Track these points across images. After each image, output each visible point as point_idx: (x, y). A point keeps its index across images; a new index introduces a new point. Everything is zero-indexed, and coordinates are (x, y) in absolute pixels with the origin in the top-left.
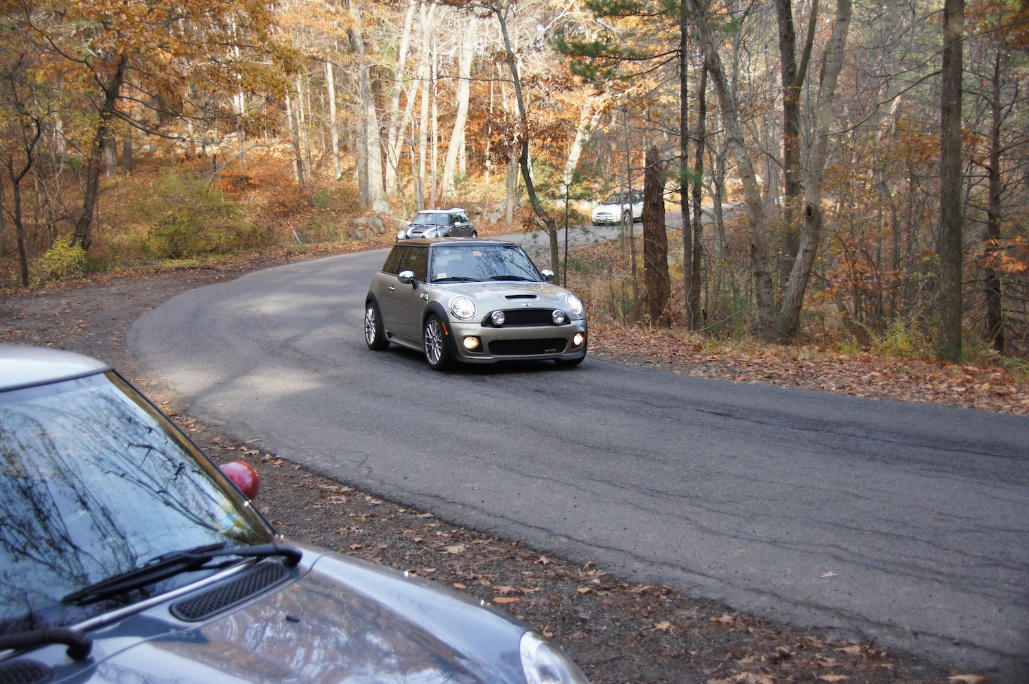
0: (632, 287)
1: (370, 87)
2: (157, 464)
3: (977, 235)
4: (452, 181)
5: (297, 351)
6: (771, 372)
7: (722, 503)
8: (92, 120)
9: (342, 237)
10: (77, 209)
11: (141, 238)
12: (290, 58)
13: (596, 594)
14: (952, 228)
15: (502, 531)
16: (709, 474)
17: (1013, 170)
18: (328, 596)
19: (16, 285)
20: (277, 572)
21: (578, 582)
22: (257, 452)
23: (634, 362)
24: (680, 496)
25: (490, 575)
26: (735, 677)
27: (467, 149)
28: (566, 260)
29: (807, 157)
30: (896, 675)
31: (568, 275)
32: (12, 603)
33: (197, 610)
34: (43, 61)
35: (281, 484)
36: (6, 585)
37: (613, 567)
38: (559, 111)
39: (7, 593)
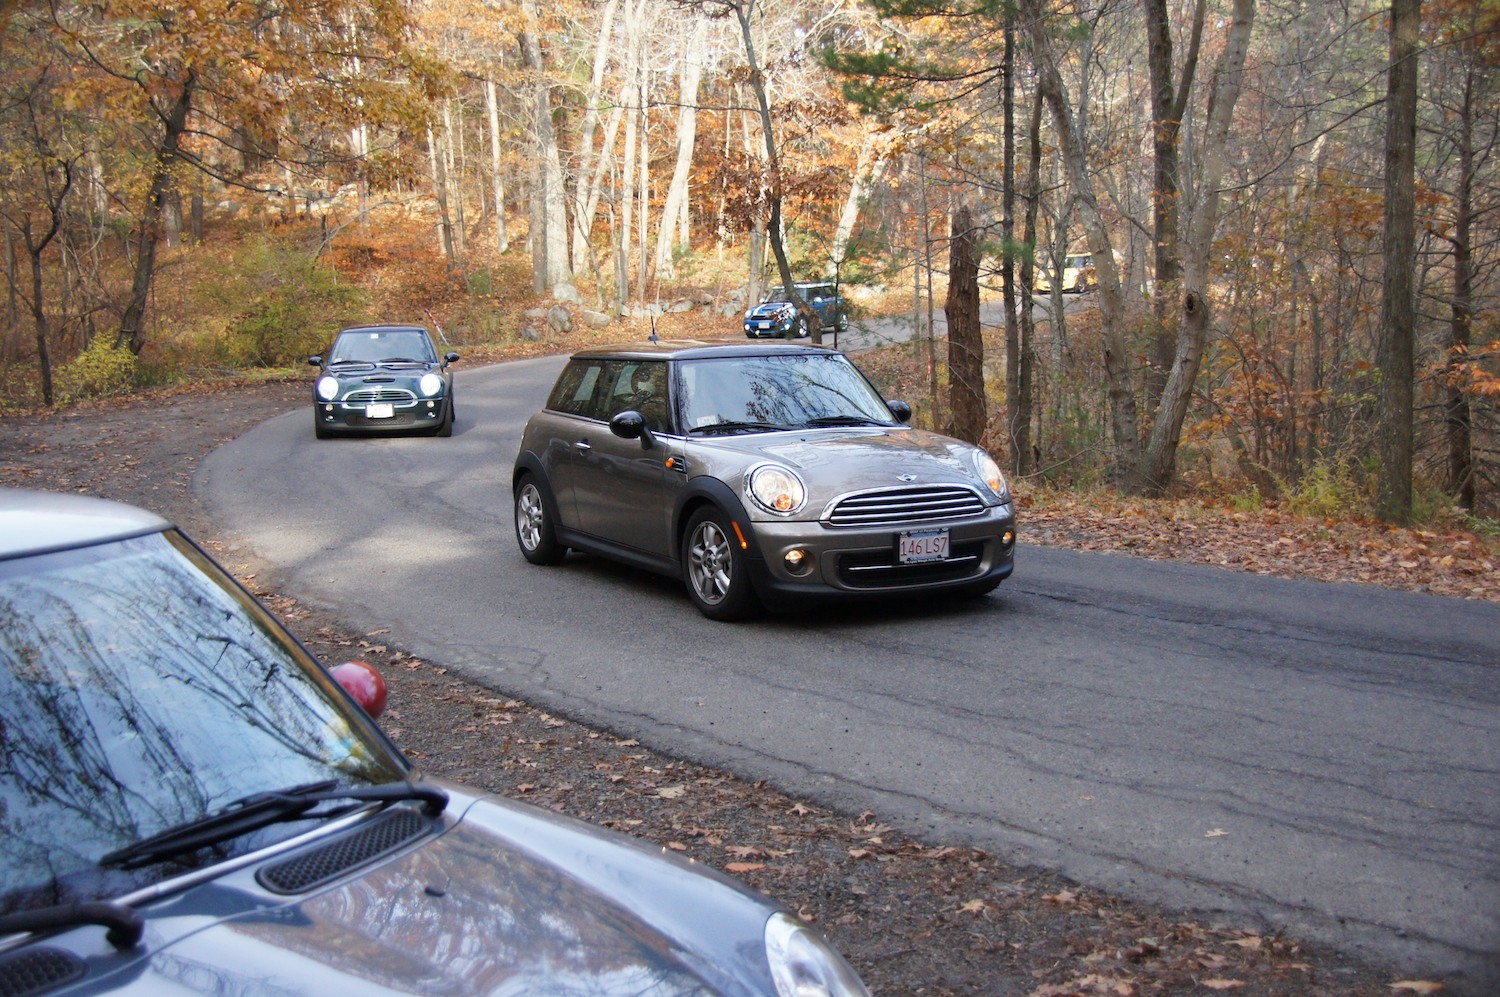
0: (930, 412)
1: (550, 118)
2: (239, 665)
3: (1437, 339)
4: (669, 256)
5: (442, 502)
6: (1133, 537)
7: (1062, 727)
8: (146, 165)
9: (509, 336)
10: (123, 294)
11: (217, 336)
12: (435, 75)
13: (876, 860)
14: (1400, 328)
15: (739, 766)
16: (1043, 686)
17: (1489, 244)
18: (486, 859)
19: (35, 404)
20: (412, 823)
21: (850, 841)
22: (383, 648)
24: (1000, 717)
25: (721, 830)
26: (1078, 982)
27: (691, 209)
29: (1188, 224)
30: (1313, 981)
32: (27, 865)
33: (295, 877)
34: (75, 77)
35: (419, 695)
36: (19, 839)
37: (901, 821)
38: (826, 155)
39: (20, 850)
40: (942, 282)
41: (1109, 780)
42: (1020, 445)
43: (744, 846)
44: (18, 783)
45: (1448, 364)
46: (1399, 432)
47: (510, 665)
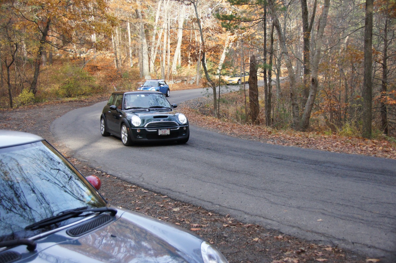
0: (244, 109)
3: (378, 90)
4: (175, 68)
6: (298, 142)
8: (37, 44)
9: (133, 89)
10: (31, 78)
11: (56, 89)
12: (114, 20)
13: (230, 227)
14: (368, 87)
15: (194, 203)
17: (392, 65)
18: (127, 227)
19: (8, 107)
20: (108, 218)
21: (223, 222)
22: (100, 172)
23: (245, 138)
26: (283, 259)
27: (181, 56)
28: (219, 99)
30: (346, 259)
31: (220, 105)
32: (6, 229)
33: (77, 232)
34: (19, 21)
35: (109, 184)
36: (4, 222)
37: (237, 217)
38: (217, 41)
39: (4, 225)
41: (291, 206)
42: (268, 118)
43: (195, 224)
44: (4, 208)
45: (381, 96)
46: (368, 114)
47: (133, 176)
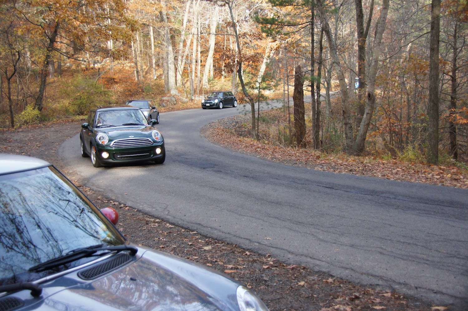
0: (288, 129)
1: (170, 37)
2: (72, 208)
3: (446, 107)
4: (207, 81)
6: (351, 168)
7: (329, 228)
8: (43, 52)
10: (36, 92)
11: (65, 106)
12: (134, 24)
13: (271, 269)
14: (434, 103)
15: (228, 240)
16: (323, 215)
17: (462, 77)
18: (149, 269)
19: (8, 127)
20: (126, 258)
21: (263, 263)
22: (118, 203)
23: (289, 163)
24: (310, 224)
25: (223, 260)
26: (334, 307)
27: (214, 66)
28: (258, 117)
29: (368, 71)
30: (407, 307)
31: (259, 124)
32: (6, 271)
33: (90, 275)
34: (21, 25)
35: (128, 218)
36: (3, 263)
37: (279, 257)
38: (256, 49)
39: (4, 266)
40: (292, 89)
41: (344, 244)
42: (316, 140)
43: (230, 265)
44: (3, 246)
45: (449, 115)
46: (434, 136)
47: (157, 208)
